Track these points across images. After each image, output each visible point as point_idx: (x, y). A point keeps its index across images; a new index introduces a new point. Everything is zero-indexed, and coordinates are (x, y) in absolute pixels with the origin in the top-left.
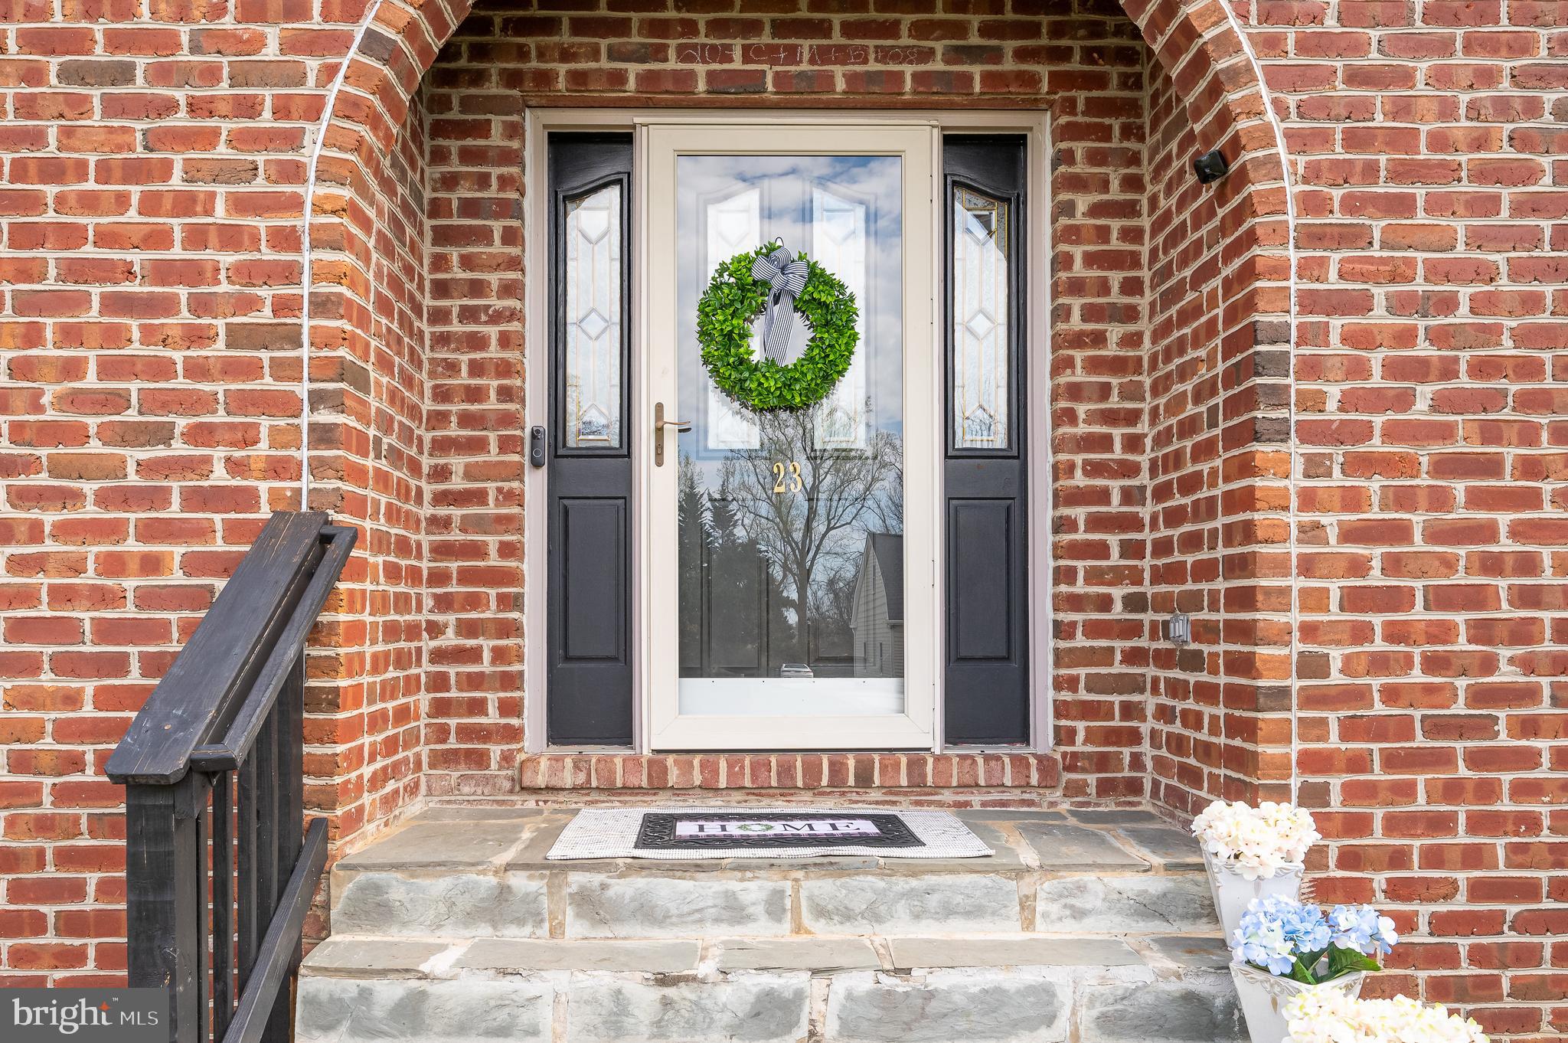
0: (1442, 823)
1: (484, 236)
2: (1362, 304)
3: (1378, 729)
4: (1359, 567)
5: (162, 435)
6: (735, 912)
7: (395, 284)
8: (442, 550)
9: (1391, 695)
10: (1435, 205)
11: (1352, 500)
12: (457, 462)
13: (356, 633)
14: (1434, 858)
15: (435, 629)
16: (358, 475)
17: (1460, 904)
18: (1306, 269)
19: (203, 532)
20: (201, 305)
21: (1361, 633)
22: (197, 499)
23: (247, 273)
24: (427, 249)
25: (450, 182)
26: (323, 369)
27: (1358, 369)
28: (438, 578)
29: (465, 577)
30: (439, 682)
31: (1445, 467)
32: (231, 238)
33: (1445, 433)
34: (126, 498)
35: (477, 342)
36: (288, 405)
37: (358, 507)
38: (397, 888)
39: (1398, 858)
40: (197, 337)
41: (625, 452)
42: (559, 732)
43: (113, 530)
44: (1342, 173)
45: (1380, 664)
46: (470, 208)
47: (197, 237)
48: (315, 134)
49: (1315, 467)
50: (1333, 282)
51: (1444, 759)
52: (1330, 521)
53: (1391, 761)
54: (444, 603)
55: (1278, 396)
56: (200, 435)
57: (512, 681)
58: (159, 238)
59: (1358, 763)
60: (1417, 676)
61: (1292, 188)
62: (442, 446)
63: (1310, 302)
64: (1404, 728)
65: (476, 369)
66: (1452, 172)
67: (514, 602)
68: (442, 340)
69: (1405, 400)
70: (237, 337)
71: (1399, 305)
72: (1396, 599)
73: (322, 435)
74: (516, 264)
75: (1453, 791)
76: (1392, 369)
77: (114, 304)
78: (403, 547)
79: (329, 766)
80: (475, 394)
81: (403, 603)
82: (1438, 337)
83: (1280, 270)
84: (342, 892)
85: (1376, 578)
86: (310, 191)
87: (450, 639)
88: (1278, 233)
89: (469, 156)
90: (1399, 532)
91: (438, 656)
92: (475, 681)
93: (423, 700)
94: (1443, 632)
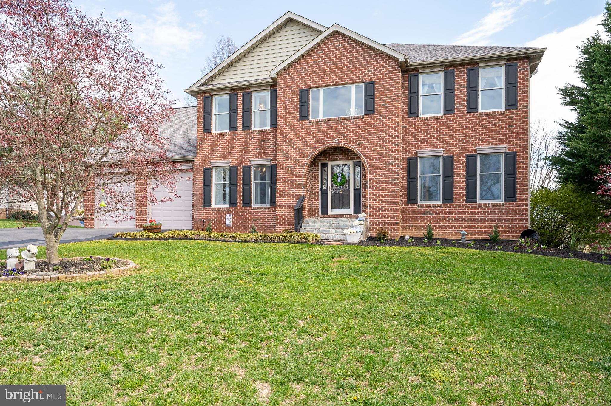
0: (379, 216)
1: (316, 173)
2: (374, 179)
3: (375, 209)
4: (373, 198)
5: (294, 191)
6: (330, 222)
7: (309, 178)
8: (312, 198)
9: (375, 207)
10: (379, 171)
11: (373, 193)
12: (314, 191)
13: (306, 204)
14: (378, 218)
15: (312, 205)
16: (306, 193)
17: (380, 222)
18: (370, 176)
19: (296, 197)
20: (296, 182)
21: (374, 202)
22: (296, 195)
23: (299, 180)
24: (311, 174)
25: (313, 168)
26: (304, 186)
27: (373, 183)
28: (312, 201)
29: (314, 200)
30: (312, 209)
31: (379, 190)
32: (298, 177)
33: (380, 188)
34: (291, 195)
35: (315, 181)
36: (302, 188)
37: (306, 195)
38: (308, 220)
39: (376, 218)
40: (296, 184)
41: (327, 190)
42: (322, 214)
43: (291, 197)
44: (372, 169)
45: (375, 205)
46: (315, 170)
47: (296, 177)
48: (303, 170)
49: (370, 190)
50: (372, 177)
51: (379, 211)
52: (371, 194)
53: (375, 211)
54: (313, 203)
55: (367, 186)
56: (296, 190)
57: (318, 209)
58: (294, 177)
59: (373, 212)
60: (377, 205)
61: (368, 171)
62: (312, 190)
63: (370, 179)
64: (377, 209)
65: (315, 183)
66: (380, 169)
67: (318, 202)
68: (312, 181)
69: (377, 186)
70: (298, 184)
71: (376, 179)
72: (376, 200)
73: (304, 190)
74: (318, 175)
75: (380, 214)
76: (376, 183)
77: (291, 182)
78: (309, 198)
79: (304, 212)
80: (315, 186)
81: (309, 202)
82: (379, 181)
83: (368, 177)
84: (305, 221)
85: (375, 198)
86: (303, 174)
87: (313, 205)
88: (368, 174)
89: (315, 166)
90: (376, 195)
91: (312, 207)
92: (315, 209)
93: (311, 210)
94: (379, 202)
